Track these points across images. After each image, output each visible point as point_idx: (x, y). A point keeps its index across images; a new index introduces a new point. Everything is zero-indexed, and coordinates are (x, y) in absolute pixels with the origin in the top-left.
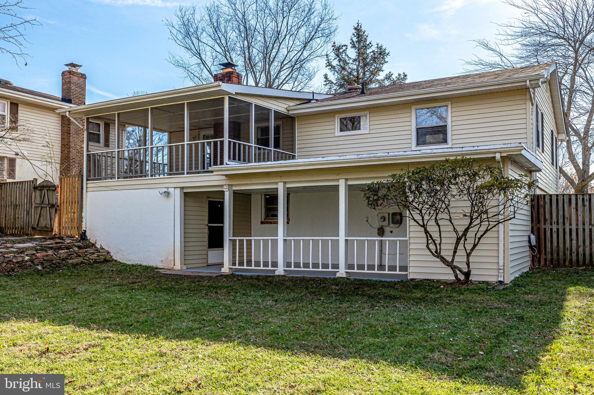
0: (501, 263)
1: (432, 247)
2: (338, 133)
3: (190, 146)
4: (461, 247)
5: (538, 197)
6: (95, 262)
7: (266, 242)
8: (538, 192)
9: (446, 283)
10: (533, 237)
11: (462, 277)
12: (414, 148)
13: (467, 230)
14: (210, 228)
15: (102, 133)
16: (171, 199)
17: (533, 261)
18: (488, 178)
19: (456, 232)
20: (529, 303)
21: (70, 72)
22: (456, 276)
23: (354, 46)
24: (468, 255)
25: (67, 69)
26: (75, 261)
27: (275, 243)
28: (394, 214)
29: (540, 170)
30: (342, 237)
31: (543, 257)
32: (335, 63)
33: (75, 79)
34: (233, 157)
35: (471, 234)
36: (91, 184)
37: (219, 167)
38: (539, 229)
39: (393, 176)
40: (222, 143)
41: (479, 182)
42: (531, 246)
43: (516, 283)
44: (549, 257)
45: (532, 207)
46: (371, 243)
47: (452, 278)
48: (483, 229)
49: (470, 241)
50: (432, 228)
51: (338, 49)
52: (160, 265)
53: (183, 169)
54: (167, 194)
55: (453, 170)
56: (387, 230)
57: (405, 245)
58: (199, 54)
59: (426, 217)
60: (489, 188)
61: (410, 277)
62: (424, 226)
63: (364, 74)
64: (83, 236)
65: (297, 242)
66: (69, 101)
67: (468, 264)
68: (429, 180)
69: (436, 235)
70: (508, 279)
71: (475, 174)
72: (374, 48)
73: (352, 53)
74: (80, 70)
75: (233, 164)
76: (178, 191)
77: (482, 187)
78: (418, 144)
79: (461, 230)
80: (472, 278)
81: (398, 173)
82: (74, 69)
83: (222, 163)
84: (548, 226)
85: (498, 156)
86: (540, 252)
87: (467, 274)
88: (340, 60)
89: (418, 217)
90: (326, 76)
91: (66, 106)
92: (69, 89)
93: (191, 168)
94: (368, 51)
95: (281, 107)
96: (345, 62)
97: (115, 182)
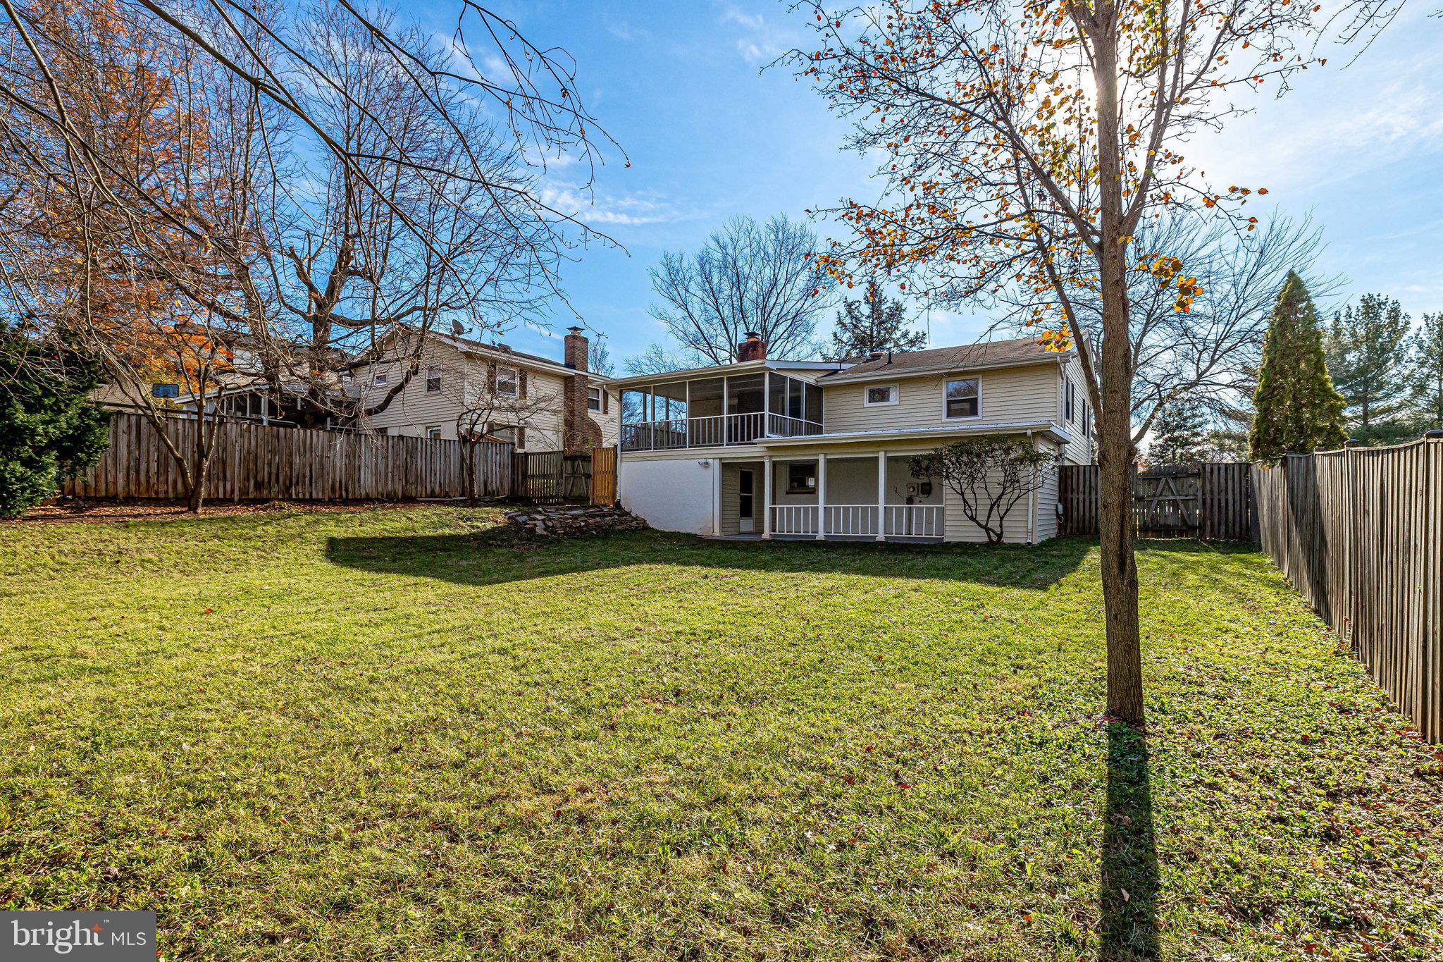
0: (1030, 526)
1: (969, 513)
2: (867, 404)
3: (729, 418)
4: (994, 512)
5: (1066, 468)
6: (636, 529)
7: (806, 510)
8: (1067, 463)
9: (980, 544)
10: (1060, 507)
11: (995, 538)
12: (944, 420)
13: (999, 498)
14: (742, 498)
15: (601, 399)
16: (710, 471)
17: (1060, 529)
18: (1020, 451)
19: (990, 498)
20: (1054, 556)
21: (574, 337)
22: (989, 537)
23: (868, 302)
24: (1002, 518)
25: (569, 333)
26: (620, 527)
27: (816, 510)
28: (923, 484)
29: (1068, 443)
30: (881, 505)
31: (1069, 525)
32: (847, 321)
33: (578, 343)
34: (772, 431)
35: (1004, 501)
36: (627, 454)
37: (758, 440)
38: (1066, 499)
39: (935, 450)
40: (762, 416)
41: (1012, 456)
42: (1058, 515)
43: (1042, 544)
44: (1075, 525)
45: (1060, 477)
46: (899, 510)
47: (987, 540)
48: (1015, 496)
49: (1003, 508)
50: (969, 496)
51: (850, 305)
52: (699, 533)
53: (722, 440)
54: (706, 465)
55: (990, 445)
56: (916, 499)
57: (942, 511)
58: (685, 306)
59: (964, 486)
60: (1021, 460)
61: (946, 540)
62: (962, 494)
63: (879, 333)
64: (618, 505)
65: (837, 510)
66: (573, 367)
67: (1001, 526)
68: (969, 453)
69: (972, 502)
70: (1036, 541)
71: (1010, 448)
72: (889, 304)
73: (865, 309)
74: (583, 334)
75: (775, 437)
76: (717, 463)
77: (1016, 460)
78: (949, 415)
79: (995, 497)
80: (1005, 540)
81: (939, 446)
82: (576, 333)
83: (762, 436)
84: (1075, 496)
85: (1029, 432)
86: (1066, 520)
87: (1000, 536)
88: (852, 317)
89: (957, 486)
90: (835, 335)
91: (571, 372)
92: (573, 354)
93: (730, 439)
94: (883, 307)
95: (810, 379)
96: (857, 319)
97: (652, 453)
